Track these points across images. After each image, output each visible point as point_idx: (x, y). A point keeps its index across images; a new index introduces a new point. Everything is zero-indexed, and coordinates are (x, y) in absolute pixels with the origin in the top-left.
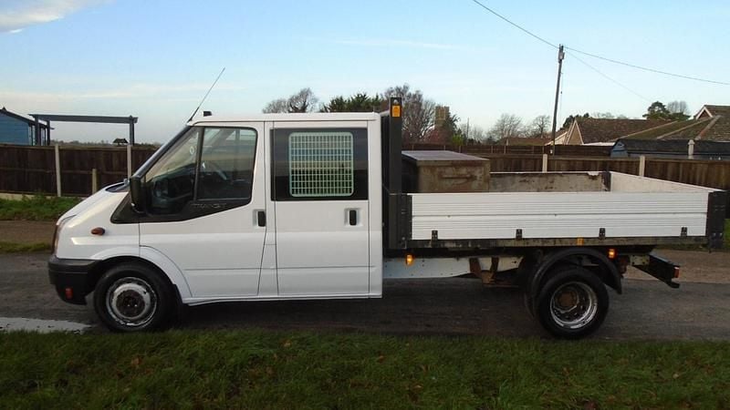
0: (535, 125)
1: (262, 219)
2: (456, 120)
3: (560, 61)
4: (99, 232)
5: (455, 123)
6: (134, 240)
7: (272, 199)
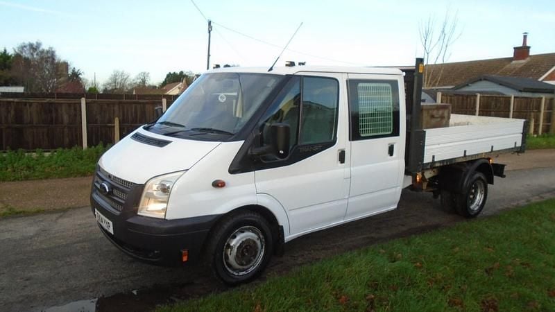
0: (138, 79)
1: (342, 157)
2: (80, 74)
3: (209, 32)
4: (218, 184)
5: (80, 76)
6: (251, 187)
7: (350, 140)
